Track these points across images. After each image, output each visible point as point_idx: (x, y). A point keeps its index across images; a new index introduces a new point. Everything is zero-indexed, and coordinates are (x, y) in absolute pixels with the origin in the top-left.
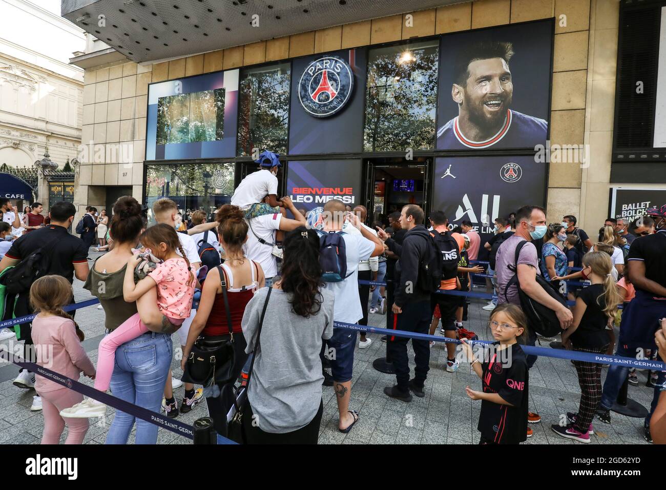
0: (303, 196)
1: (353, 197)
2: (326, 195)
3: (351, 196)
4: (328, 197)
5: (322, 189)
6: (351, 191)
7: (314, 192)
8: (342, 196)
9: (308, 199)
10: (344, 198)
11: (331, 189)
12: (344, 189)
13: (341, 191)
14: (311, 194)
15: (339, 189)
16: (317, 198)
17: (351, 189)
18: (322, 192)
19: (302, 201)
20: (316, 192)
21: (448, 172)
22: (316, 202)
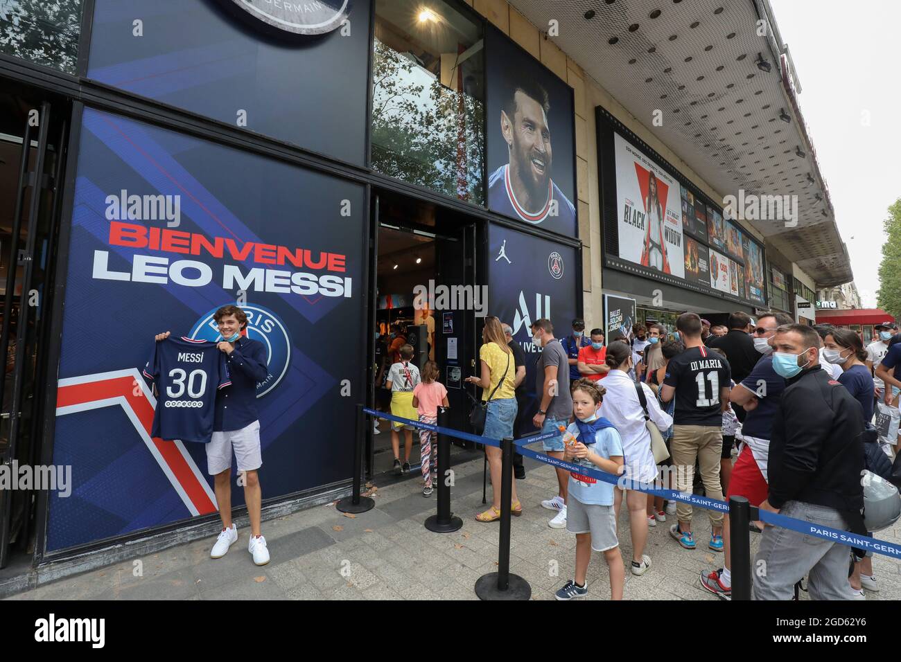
0: (165, 261)
1: (348, 281)
2: (266, 267)
3: (342, 276)
4: (271, 273)
5: (248, 246)
6: (343, 263)
7: (217, 253)
8: (319, 273)
9: (191, 273)
10: (324, 279)
11: (283, 251)
12: (323, 255)
13: (316, 259)
14: (204, 257)
15: (308, 253)
16: (231, 273)
17: (343, 257)
18: (251, 255)
19: (164, 281)
20: (226, 252)
21: (503, 254)
22: (228, 284)
